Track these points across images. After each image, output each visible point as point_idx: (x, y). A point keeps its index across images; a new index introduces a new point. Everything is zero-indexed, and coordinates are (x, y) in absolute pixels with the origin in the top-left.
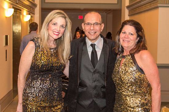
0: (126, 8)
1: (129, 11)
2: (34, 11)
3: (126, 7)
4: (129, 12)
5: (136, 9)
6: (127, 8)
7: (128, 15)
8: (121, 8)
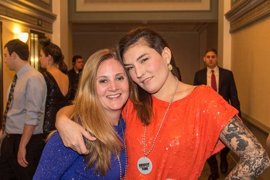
0: (224, 17)
1: (231, 23)
2: (52, 27)
3: (225, 15)
4: (231, 26)
5: (242, 18)
6: (226, 18)
7: (229, 32)
8: (217, 20)
